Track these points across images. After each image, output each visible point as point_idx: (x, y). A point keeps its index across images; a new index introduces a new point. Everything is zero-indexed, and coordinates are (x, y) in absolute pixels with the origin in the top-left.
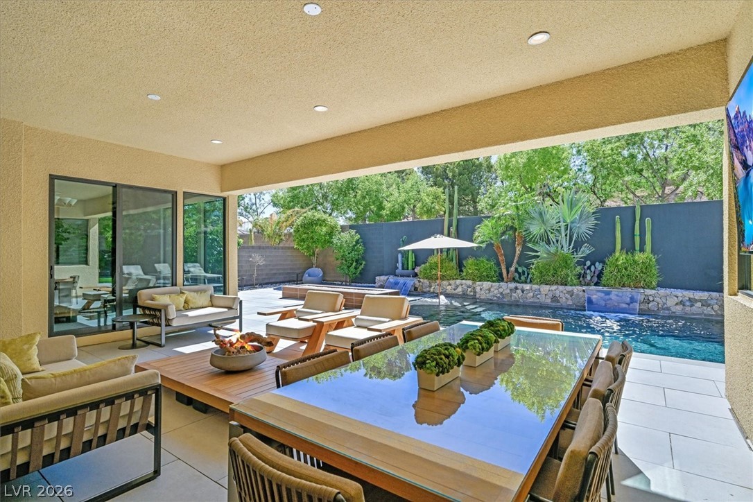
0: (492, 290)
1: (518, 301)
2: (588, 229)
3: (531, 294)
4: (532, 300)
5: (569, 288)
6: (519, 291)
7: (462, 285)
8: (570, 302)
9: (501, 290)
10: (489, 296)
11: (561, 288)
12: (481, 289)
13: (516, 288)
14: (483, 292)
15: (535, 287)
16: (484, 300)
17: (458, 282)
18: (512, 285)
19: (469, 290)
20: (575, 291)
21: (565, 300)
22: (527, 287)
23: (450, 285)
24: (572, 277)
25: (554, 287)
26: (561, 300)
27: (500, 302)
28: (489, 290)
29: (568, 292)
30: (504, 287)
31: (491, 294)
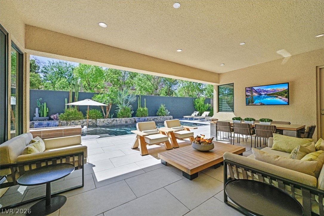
0: (104, 121)
1: (114, 124)
2: (134, 100)
3: (119, 122)
4: (119, 123)
5: (130, 118)
6: (115, 121)
7: (86, 121)
8: (130, 123)
9: (108, 121)
10: (103, 124)
11: (128, 118)
12: (100, 122)
13: (114, 120)
14: (101, 123)
15: (120, 119)
16: (101, 126)
17: (84, 120)
18: (112, 119)
19: (90, 123)
20: (132, 119)
21: (129, 122)
22: (118, 119)
23: (80, 122)
24: (131, 115)
25: (126, 118)
26: (128, 122)
27: (108, 125)
28: (103, 122)
29: (130, 120)
30: (110, 120)
31: (104, 123)
